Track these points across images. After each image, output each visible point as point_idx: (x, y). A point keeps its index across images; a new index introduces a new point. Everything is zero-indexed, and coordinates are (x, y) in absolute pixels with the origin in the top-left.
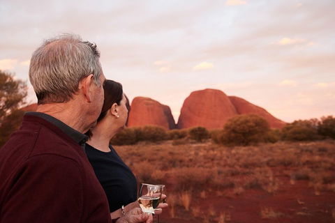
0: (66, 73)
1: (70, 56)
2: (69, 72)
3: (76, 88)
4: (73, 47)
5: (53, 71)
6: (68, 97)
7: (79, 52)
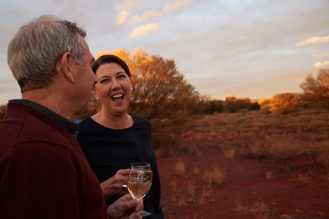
0: (40, 57)
1: (42, 38)
2: (43, 55)
3: (55, 71)
4: (45, 28)
5: (26, 57)
6: (48, 82)
7: (52, 32)
